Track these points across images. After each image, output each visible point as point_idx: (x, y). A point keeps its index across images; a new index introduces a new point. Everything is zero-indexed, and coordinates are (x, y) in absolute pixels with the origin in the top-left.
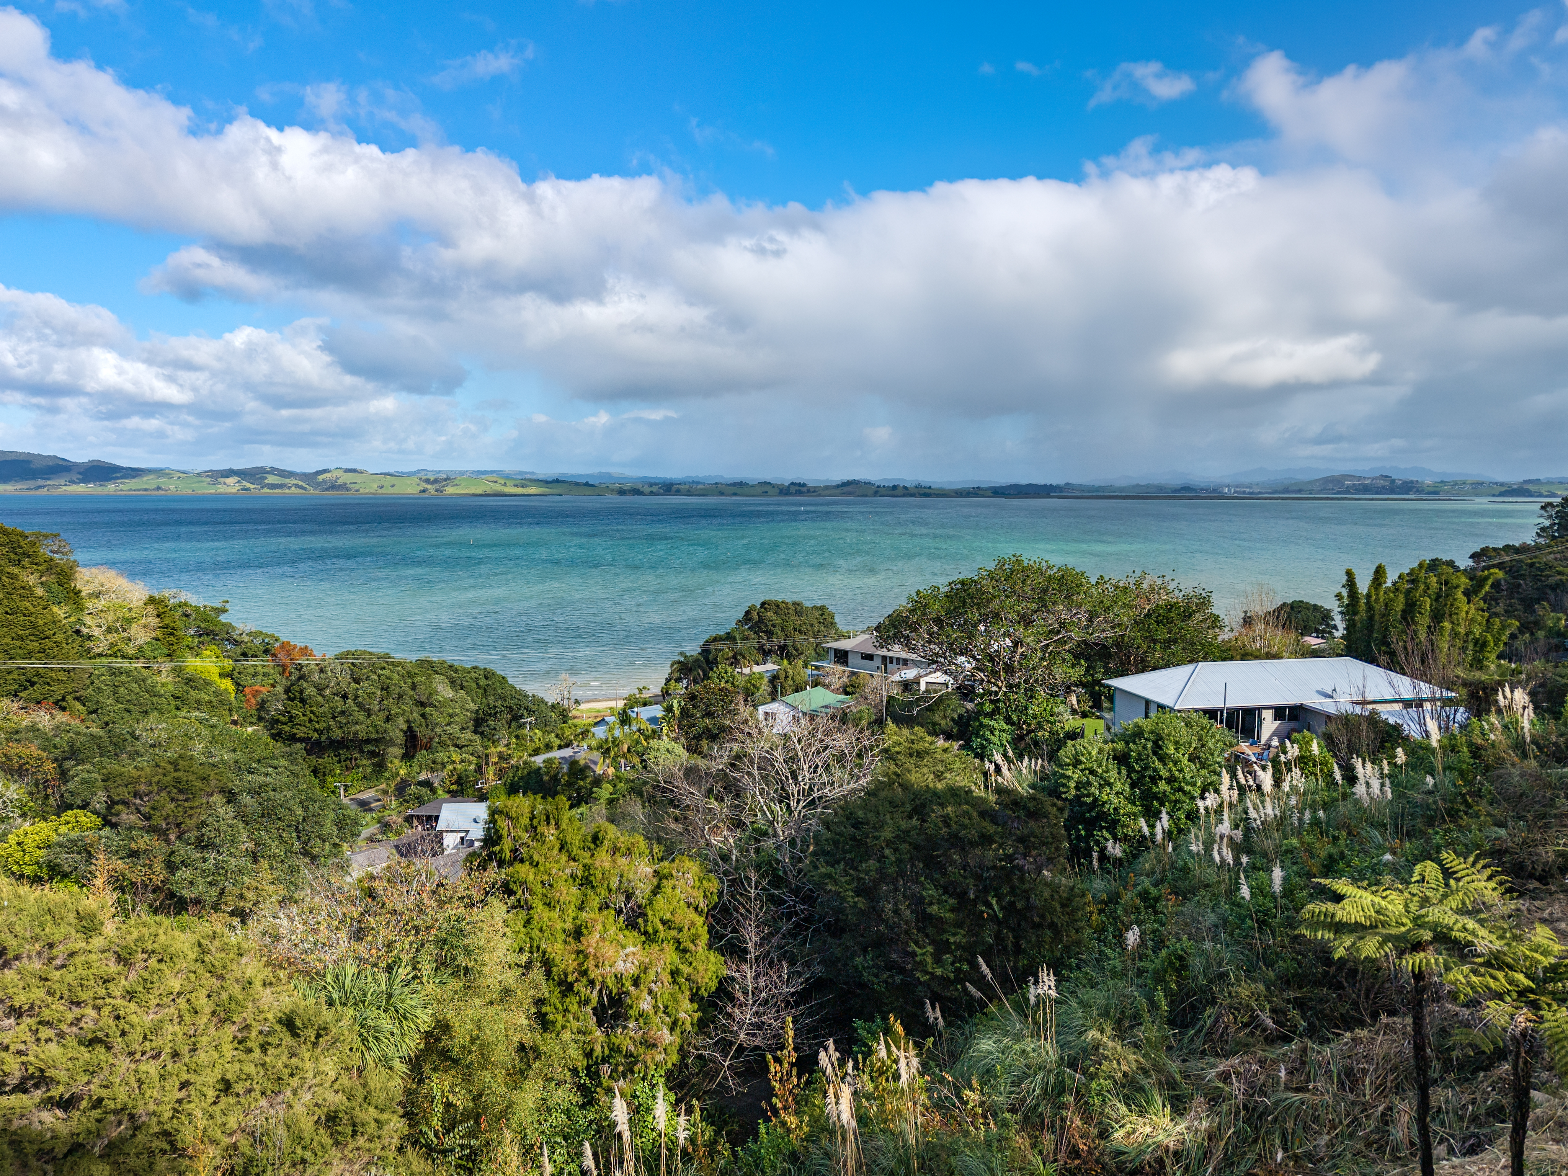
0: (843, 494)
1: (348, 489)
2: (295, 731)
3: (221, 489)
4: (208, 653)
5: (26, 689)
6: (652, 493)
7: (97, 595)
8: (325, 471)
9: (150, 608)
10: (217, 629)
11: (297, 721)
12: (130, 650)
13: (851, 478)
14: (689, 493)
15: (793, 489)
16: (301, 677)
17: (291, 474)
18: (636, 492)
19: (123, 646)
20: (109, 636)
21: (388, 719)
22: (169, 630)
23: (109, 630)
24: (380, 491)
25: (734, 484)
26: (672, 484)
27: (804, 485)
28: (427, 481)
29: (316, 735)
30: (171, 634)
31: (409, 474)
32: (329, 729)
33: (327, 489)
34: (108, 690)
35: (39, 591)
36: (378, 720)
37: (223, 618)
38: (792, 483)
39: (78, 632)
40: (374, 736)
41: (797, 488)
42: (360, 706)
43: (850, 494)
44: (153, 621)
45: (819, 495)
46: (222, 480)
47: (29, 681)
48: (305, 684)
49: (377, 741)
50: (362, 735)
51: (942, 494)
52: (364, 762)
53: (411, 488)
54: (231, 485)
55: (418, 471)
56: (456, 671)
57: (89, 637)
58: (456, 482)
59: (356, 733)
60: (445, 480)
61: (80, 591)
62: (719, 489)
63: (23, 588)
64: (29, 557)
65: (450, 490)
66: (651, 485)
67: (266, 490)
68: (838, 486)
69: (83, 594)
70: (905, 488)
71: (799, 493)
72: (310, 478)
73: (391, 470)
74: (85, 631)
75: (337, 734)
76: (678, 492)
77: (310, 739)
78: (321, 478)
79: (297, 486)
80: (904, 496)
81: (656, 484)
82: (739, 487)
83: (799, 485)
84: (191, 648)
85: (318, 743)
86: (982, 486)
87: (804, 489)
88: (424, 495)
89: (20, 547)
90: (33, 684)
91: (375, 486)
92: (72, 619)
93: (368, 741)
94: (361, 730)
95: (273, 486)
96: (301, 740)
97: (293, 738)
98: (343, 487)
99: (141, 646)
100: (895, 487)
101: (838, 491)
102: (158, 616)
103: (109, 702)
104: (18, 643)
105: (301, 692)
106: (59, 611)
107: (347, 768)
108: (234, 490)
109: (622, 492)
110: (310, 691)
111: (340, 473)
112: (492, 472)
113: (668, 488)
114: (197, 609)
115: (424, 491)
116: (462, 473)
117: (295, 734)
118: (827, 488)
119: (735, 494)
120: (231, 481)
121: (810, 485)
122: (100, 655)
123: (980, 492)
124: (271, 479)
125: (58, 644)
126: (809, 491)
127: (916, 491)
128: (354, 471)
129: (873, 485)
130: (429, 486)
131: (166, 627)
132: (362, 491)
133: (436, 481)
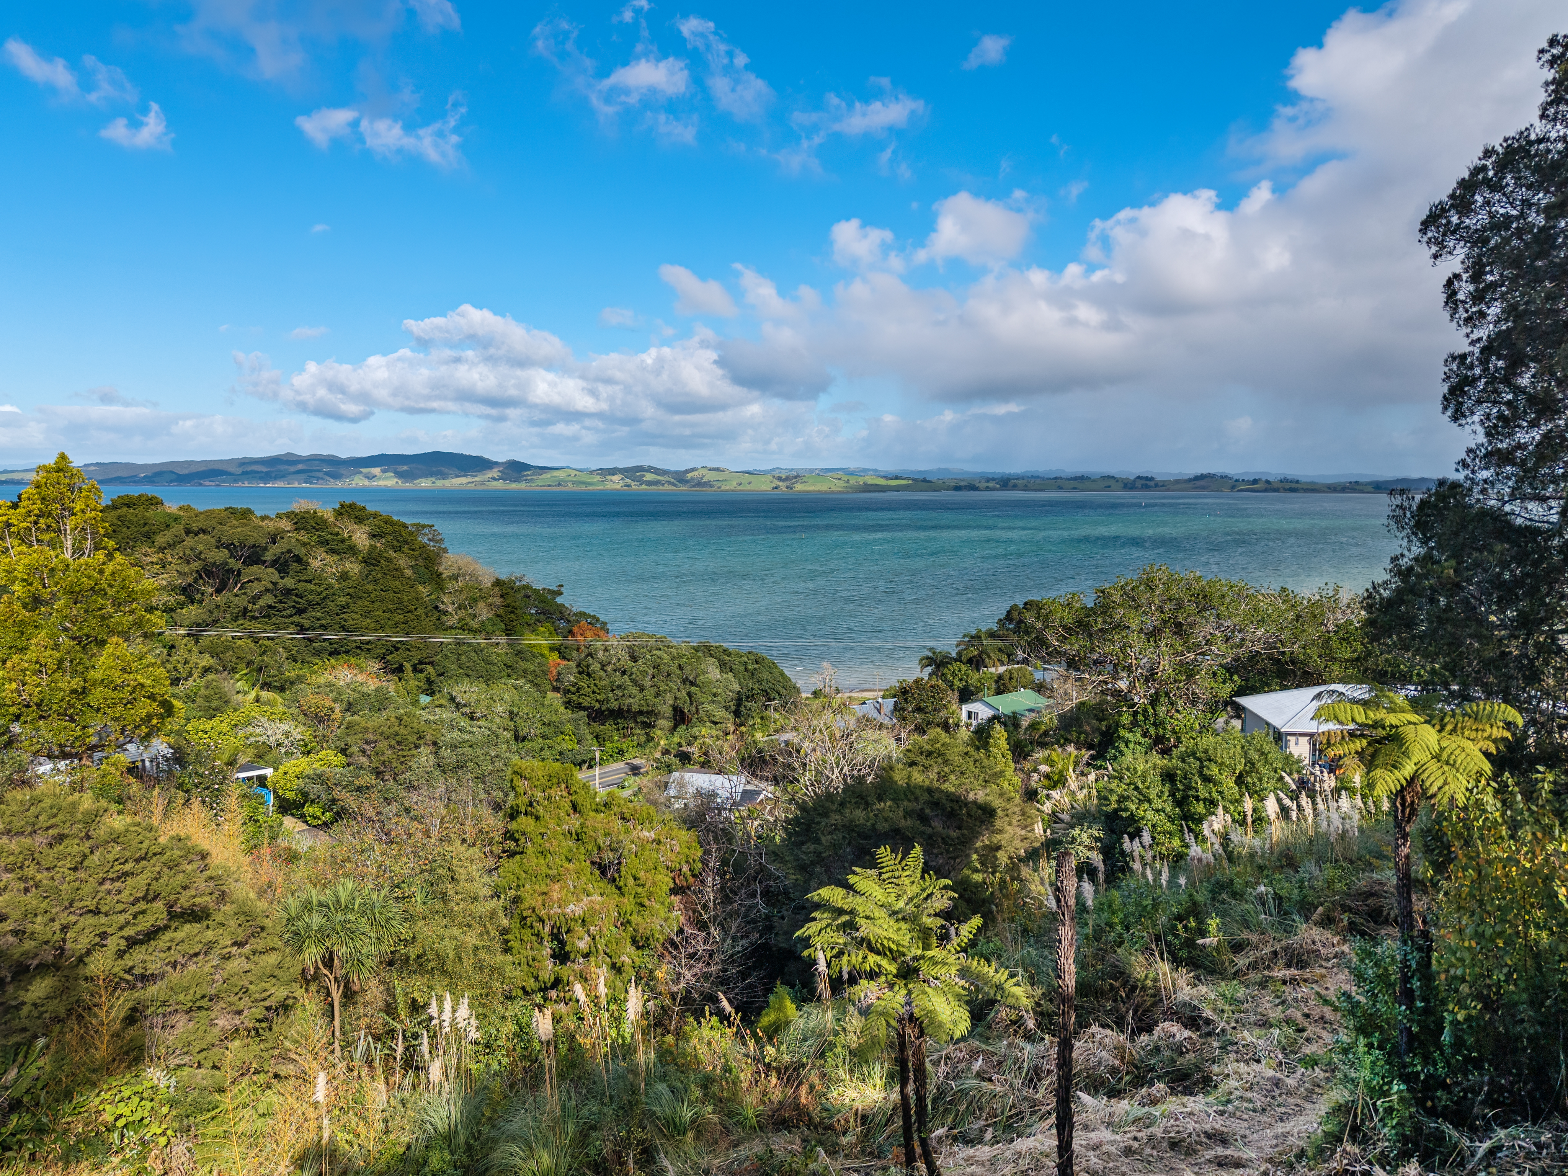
0: (1196, 488)
1: (711, 486)
2: (581, 700)
3: (609, 486)
4: (543, 629)
5: (391, 653)
6: (987, 489)
7: (455, 577)
8: (693, 470)
9: (496, 589)
10: (552, 610)
11: (582, 692)
12: (475, 624)
13: (1205, 472)
14: (1026, 488)
15: (1139, 484)
16: (590, 655)
17: (664, 472)
18: (972, 487)
19: (468, 620)
20: (459, 612)
21: (657, 695)
22: (511, 609)
23: (460, 608)
24: (739, 488)
25: (1075, 479)
26: (1009, 480)
27: (1152, 479)
28: (780, 479)
29: (597, 705)
30: (512, 612)
31: (765, 472)
32: (608, 700)
33: (694, 486)
34: (453, 658)
35: (408, 572)
36: (649, 694)
37: (559, 600)
38: (1139, 477)
39: (436, 607)
40: (645, 709)
41: (1144, 482)
42: (635, 682)
43: (1203, 488)
44: (498, 601)
45: (1168, 490)
46: (609, 477)
47: (394, 647)
48: (591, 660)
49: (650, 713)
50: (635, 708)
51: (1313, 488)
52: (638, 731)
53: (764, 485)
54: (616, 483)
55: (773, 470)
56: (729, 655)
57: (445, 613)
58: (805, 479)
59: (630, 705)
60: (796, 477)
61: (441, 574)
62: (1057, 482)
63: (396, 570)
64: (408, 544)
65: (799, 487)
66: (988, 480)
67: (644, 487)
68: (1190, 480)
69: (444, 576)
70: (1268, 482)
71: (1146, 487)
72: (680, 477)
73: (750, 469)
74: (442, 606)
75: (614, 705)
76: (1015, 487)
77: (592, 708)
78: (689, 476)
79: (669, 483)
80: (1266, 490)
81: (993, 479)
82: (1080, 481)
83: (1147, 478)
84: (529, 625)
85: (600, 712)
86: (1361, 480)
87: (1152, 483)
88: (776, 492)
89: (401, 536)
90: (397, 649)
91: (735, 483)
92: (433, 597)
93: (641, 713)
94: (635, 703)
95: (650, 483)
96: (585, 709)
97: (580, 707)
98: (708, 484)
99: (483, 621)
100: (1255, 481)
101: (1191, 485)
102: (502, 596)
103: (453, 667)
104: (387, 615)
105: (588, 667)
106: (423, 590)
107: (625, 736)
108: (618, 487)
109: (957, 488)
110: (596, 667)
111: (705, 472)
112: (838, 469)
113: (1006, 483)
114: (536, 591)
115: (776, 488)
116: (812, 471)
117: (580, 704)
118: (1177, 482)
119: (1075, 488)
120: (616, 478)
121: (1158, 478)
122: (451, 628)
123: (1357, 487)
124: (649, 477)
125: (418, 617)
126: (1156, 485)
127: (1280, 485)
128: (718, 469)
129: (1230, 479)
130: (781, 484)
131: (508, 606)
132: (723, 488)
133: (787, 479)
